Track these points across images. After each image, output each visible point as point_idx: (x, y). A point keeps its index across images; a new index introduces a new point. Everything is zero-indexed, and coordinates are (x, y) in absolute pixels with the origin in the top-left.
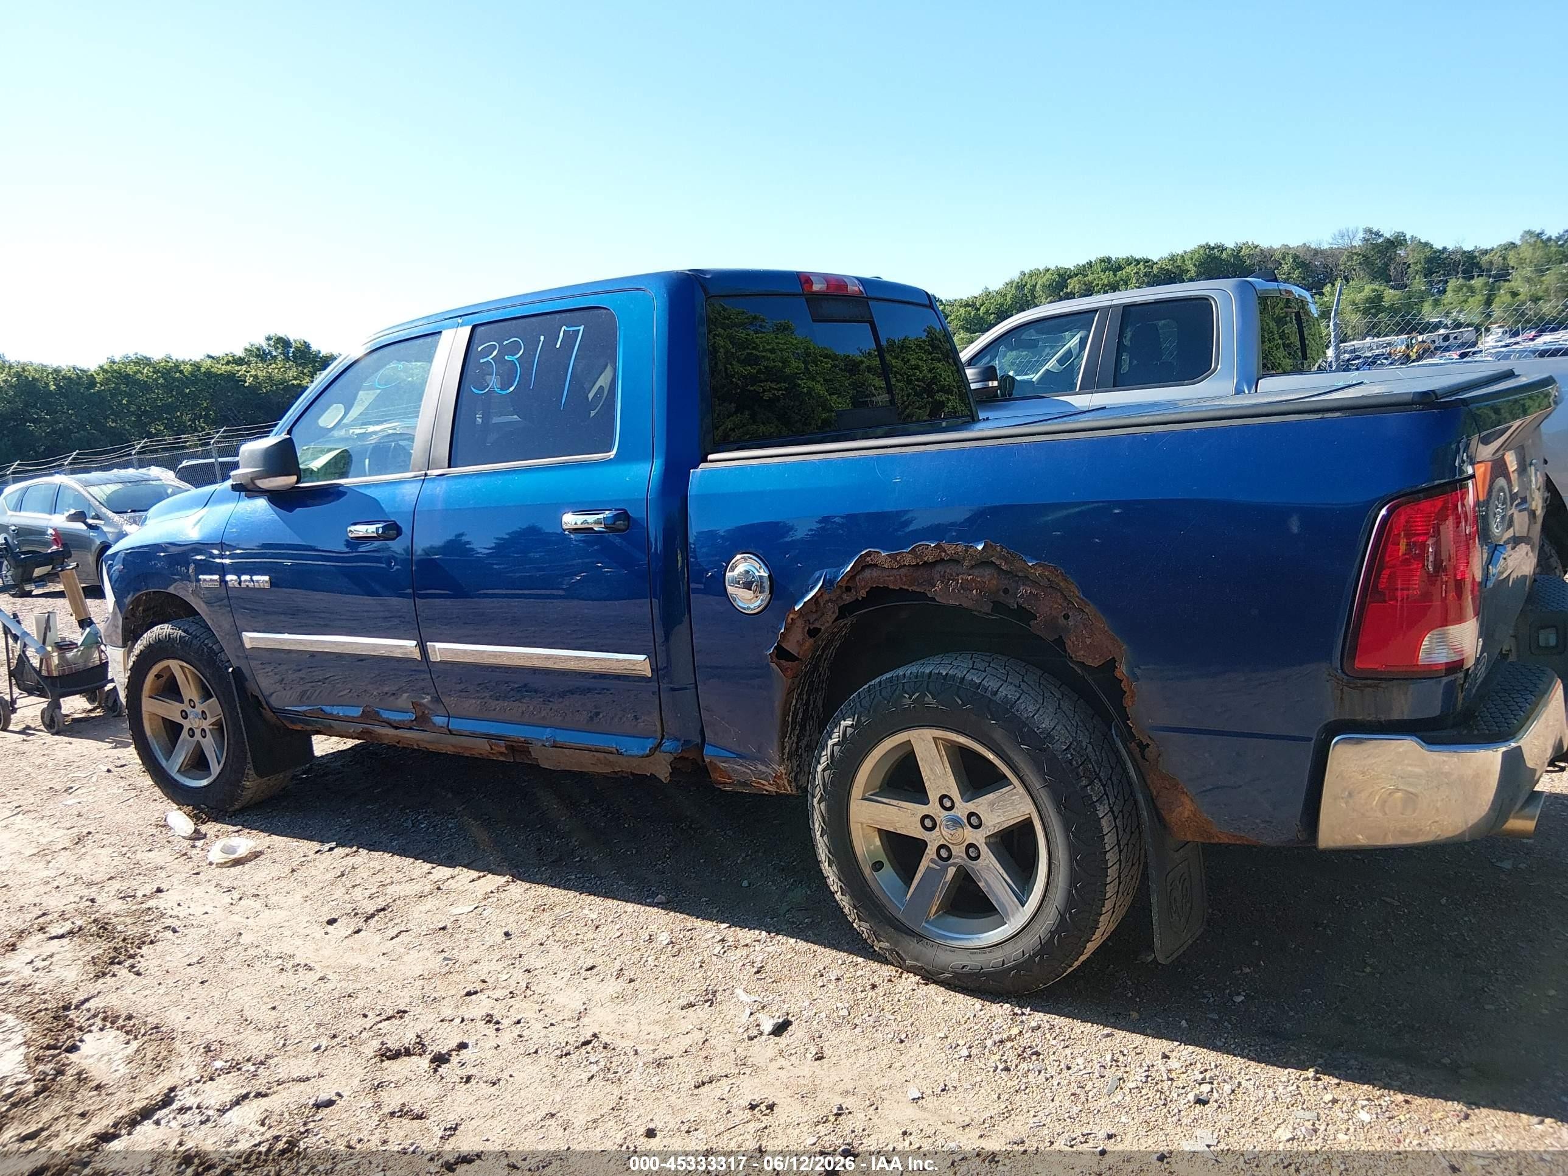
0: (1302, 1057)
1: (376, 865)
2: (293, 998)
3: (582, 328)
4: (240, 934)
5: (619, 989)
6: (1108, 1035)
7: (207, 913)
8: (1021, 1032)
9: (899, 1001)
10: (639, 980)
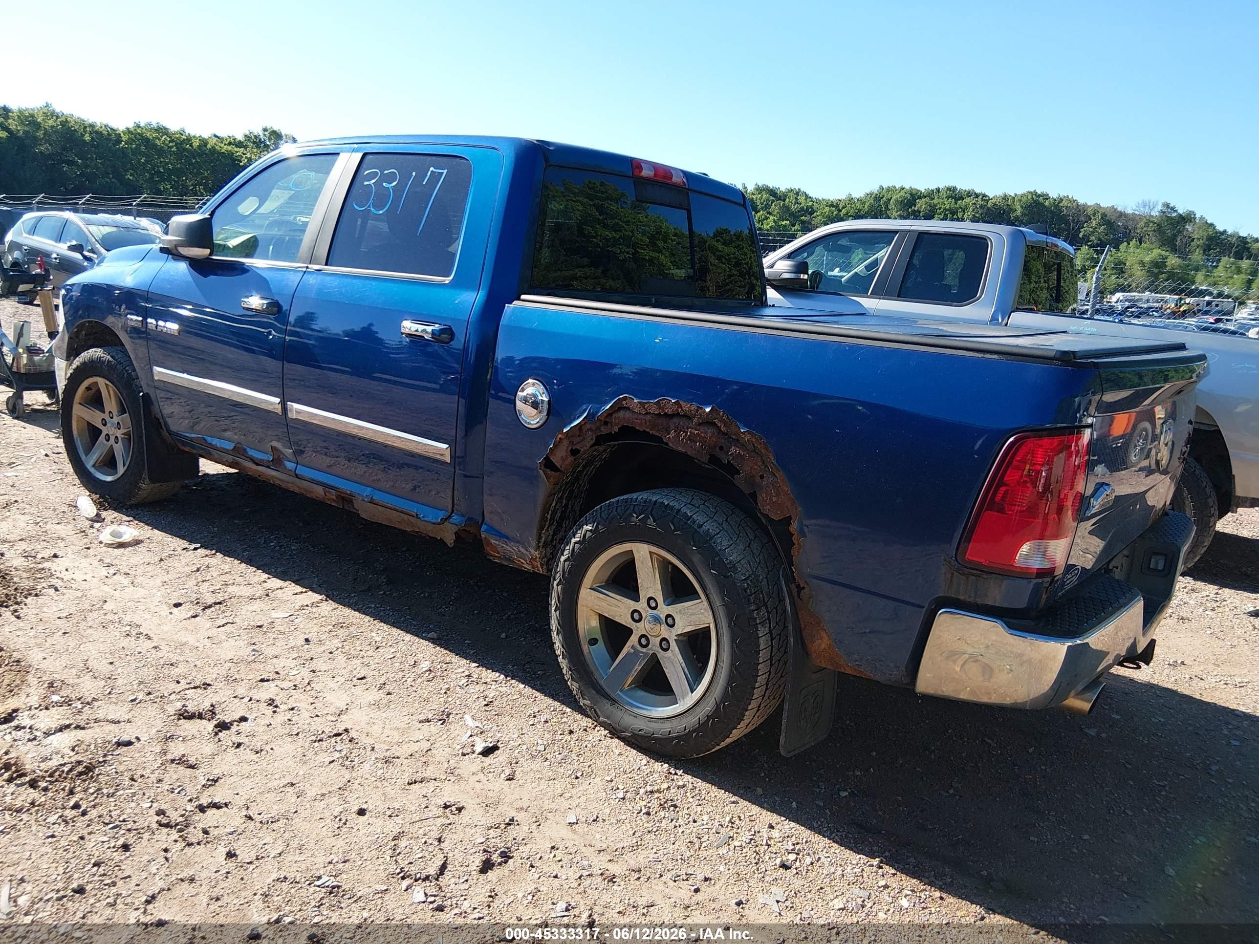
0: (874, 848)
1: (226, 567)
2: (128, 658)
3: (445, 171)
4: (106, 601)
5: (377, 698)
6: (734, 802)
7: (85, 580)
8: (669, 787)
9: (586, 747)
10: (395, 694)
